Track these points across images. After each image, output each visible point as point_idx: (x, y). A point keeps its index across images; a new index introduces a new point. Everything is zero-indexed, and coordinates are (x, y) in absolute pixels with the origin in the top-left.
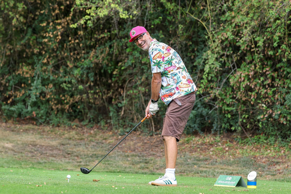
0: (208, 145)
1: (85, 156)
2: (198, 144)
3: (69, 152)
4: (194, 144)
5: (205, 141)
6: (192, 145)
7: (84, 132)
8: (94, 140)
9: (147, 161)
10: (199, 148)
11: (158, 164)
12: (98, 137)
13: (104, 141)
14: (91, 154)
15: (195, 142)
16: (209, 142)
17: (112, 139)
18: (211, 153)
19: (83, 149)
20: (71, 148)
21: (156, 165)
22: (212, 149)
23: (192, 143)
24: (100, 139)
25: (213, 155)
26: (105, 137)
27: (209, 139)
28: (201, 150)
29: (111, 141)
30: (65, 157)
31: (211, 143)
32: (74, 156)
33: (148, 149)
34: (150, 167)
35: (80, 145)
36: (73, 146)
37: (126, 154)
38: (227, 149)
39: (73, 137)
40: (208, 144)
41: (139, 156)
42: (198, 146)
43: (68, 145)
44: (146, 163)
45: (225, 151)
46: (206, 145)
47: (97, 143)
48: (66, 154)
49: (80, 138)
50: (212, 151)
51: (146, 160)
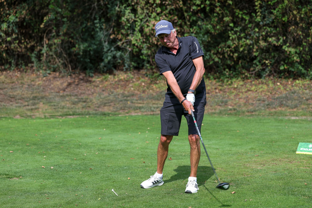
0: (125, 82)
1: (27, 98)
2: (116, 82)
3: (11, 96)
4: (112, 81)
5: (120, 78)
6: (111, 82)
7: (10, 76)
8: (25, 83)
9: (84, 100)
10: (119, 84)
11: (96, 103)
12: (26, 80)
13: (33, 83)
14: (32, 97)
15: (112, 79)
16: (124, 79)
17: (39, 81)
18: (132, 89)
19: (22, 92)
20: (10, 92)
21: (94, 104)
22: (131, 85)
23: (111, 80)
24: (29, 81)
25: (134, 90)
26: (32, 79)
27: (122, 76)
28: (122, 86)
29: (39, 82)
30: (11, 101)
31: (126, 79)
32: (19, 99)
33: (76, 88)
34: (90, 106)
35: (16, 88)
36: (10, 90)
37: (61, 94)
38: (143, 84)
39: (5, 81)
40: (124, 80)
41: (73, 96)
42: (117, 83)
43: (6, 89)
44: (85, 102)
45: (142, 86)
46: (123, 81)
47: (29, 85)
48: (11, 99)
49: (12, 81)
50: (132, 87)
51: (82, 99)
